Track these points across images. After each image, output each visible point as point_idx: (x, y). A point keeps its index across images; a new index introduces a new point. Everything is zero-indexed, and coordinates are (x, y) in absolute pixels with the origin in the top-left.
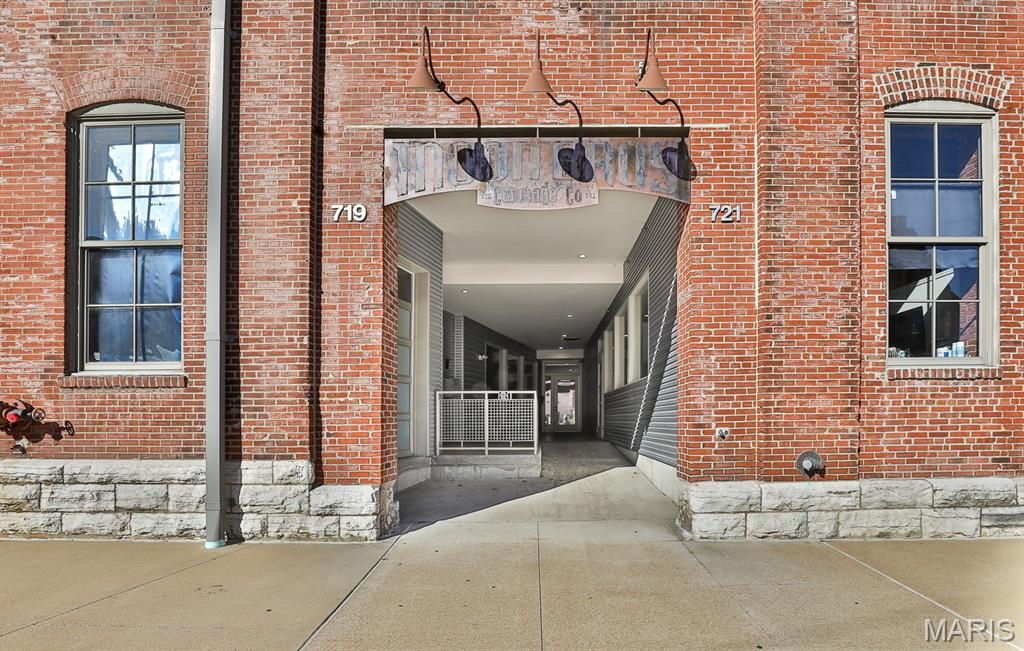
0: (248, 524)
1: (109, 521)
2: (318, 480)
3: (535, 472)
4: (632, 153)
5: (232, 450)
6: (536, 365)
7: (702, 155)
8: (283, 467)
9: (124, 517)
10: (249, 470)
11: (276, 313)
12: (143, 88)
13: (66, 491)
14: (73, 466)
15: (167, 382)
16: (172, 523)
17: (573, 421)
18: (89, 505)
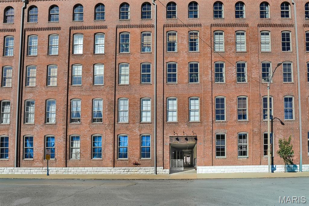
0: (158, 173)
1: (145, 173)
2: (164, 169)
3: (183, 170)
4: (192, 138)
5: (156, 167)
6: (182, 153)
7: (198, 138)
8: (161, 168)
9: (146, 172)
10: (158, 168)
11: (160, 154)
12: (147, 132)
13: (141, 170)
14: (141, 168)
15: (150, 160)
16: (151, 173)
17: (190, 164)
18: (143, 171)
